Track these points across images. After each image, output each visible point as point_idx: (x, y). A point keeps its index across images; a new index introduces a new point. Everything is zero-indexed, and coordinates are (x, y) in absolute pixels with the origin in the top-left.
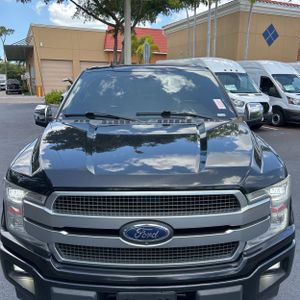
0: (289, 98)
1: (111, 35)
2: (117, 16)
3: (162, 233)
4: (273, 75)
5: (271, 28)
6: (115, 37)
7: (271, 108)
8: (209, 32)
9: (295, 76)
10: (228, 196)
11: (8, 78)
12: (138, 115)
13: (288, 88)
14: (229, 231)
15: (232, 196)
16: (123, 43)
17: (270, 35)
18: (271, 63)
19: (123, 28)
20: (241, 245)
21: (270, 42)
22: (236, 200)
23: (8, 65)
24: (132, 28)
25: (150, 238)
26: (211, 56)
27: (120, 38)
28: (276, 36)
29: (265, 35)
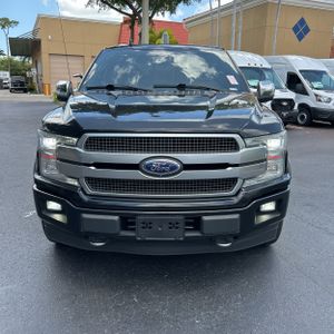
0: (316, 95)
1: (127, 26)
2: (134, 4)
3: (174, 167)
4: (301, 71)
5: (302, 22)
6: (132, 28)
7: (296, 105)
8: (234, 25)
9: (324, 72)
10: (228, 139)
11: (11, 75)
12: (155, 87)
13: (316, 85)
14: (229, 169)
15: (233, 139)
16: (140, 35)
17: (301, 30)
18: (300, 58)
19: (140, 18)
20: (240, 181)
21: (300, 37)
22: (236, 143)
23: (11, 60)
24: (150, 18)
25: (164, 171)
26: (235, 49)
27: (137, 29)
28: (307, 30)
29: (295, 29)
